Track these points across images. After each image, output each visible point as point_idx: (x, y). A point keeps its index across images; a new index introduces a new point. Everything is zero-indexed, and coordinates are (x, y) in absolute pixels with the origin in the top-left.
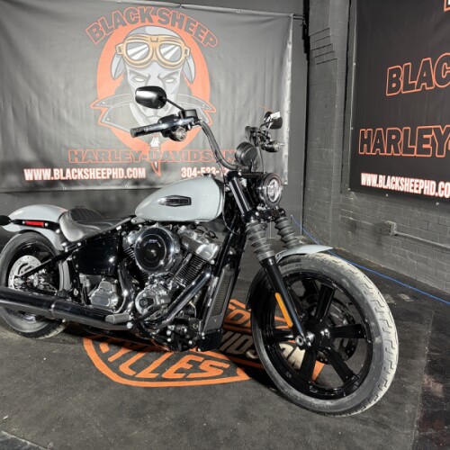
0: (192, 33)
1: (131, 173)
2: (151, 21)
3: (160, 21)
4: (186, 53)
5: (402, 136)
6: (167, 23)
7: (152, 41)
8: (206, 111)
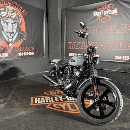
1: (3, 55)
2: (8, 4)
3: (11, 4)
4: (19, 16)
5: (82, 44)
6: (13, 5)
7: (8, 11)
8: (25, 35)
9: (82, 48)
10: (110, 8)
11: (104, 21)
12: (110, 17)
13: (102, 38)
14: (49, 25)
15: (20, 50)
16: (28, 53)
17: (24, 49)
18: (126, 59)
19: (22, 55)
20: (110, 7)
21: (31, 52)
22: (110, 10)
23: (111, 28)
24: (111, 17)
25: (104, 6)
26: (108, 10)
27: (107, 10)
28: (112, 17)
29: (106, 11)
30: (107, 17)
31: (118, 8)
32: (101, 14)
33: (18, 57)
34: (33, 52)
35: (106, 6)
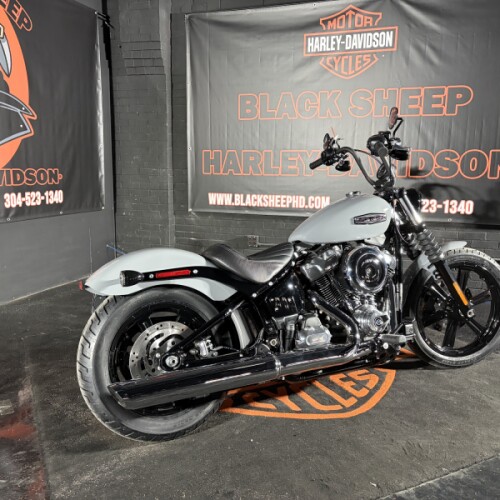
5: (263, 159)
9: (263, 173)
10: (368, 25)
11: (346, 70)
12: (369, 60)
14: (116, 79)
15: (9, 182)
16: (42, 194)
17: (26, 178)
18: (428, 208)
19: (20, 205)
20: (366, 22)
21: (51, 192)
22: (369, 34)
23: (372, 100)
24: (373, 59)
25: (344, 17)
26: (360, 33)
27: (357, 33)
28: (377, 59)
30: (357, 57)
31: (396, 28)
32: (335, 46)
33: (2, 215)
34: (61, 192)
35: (353, 16)
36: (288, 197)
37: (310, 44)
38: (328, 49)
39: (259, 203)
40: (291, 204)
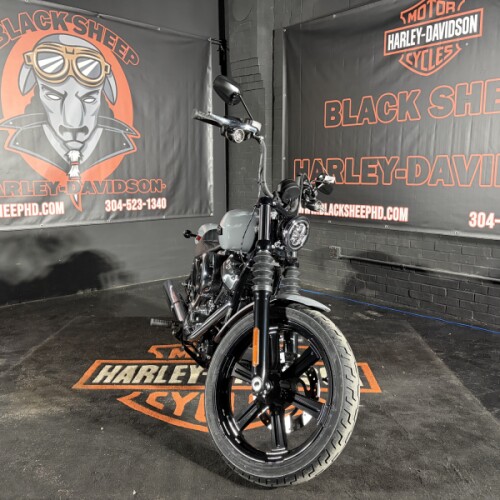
0: (111, 48)
1: (47, 208)
2: (65, 28)
3: (75, 30)
4: (106, 70)
5: (345, 166)
6: (83, 33)
7: (67, 52)
8: (130, 136)
10: (450, 11)
11: (426, 66)
12: (451, 51)
13: (419, 137)
15: (110, 191)
16: (144, 201)
17: (127, 187)
19: (121, 209)
20: (448, 9)
21: (154, 200)
22: (451, 22)
23: (453, 97)
24: (455, 49)
25: (424, 6)
26: (442, 21)
27: (438, 22)
28: (459, 49)
29: (433, 24)
30: (438, 49)
31: (482, 10)
32: (415, 40)
33: (103, 217)
34: (164, 199)
35: (434, 4)
36: (368, 207)
37: (390, 42)
38: (409, 45)
39: (340, 213)
40: (370, 215)
